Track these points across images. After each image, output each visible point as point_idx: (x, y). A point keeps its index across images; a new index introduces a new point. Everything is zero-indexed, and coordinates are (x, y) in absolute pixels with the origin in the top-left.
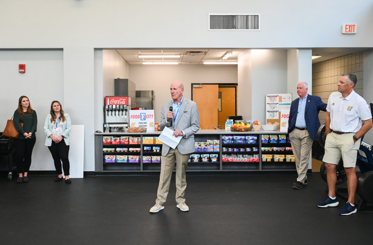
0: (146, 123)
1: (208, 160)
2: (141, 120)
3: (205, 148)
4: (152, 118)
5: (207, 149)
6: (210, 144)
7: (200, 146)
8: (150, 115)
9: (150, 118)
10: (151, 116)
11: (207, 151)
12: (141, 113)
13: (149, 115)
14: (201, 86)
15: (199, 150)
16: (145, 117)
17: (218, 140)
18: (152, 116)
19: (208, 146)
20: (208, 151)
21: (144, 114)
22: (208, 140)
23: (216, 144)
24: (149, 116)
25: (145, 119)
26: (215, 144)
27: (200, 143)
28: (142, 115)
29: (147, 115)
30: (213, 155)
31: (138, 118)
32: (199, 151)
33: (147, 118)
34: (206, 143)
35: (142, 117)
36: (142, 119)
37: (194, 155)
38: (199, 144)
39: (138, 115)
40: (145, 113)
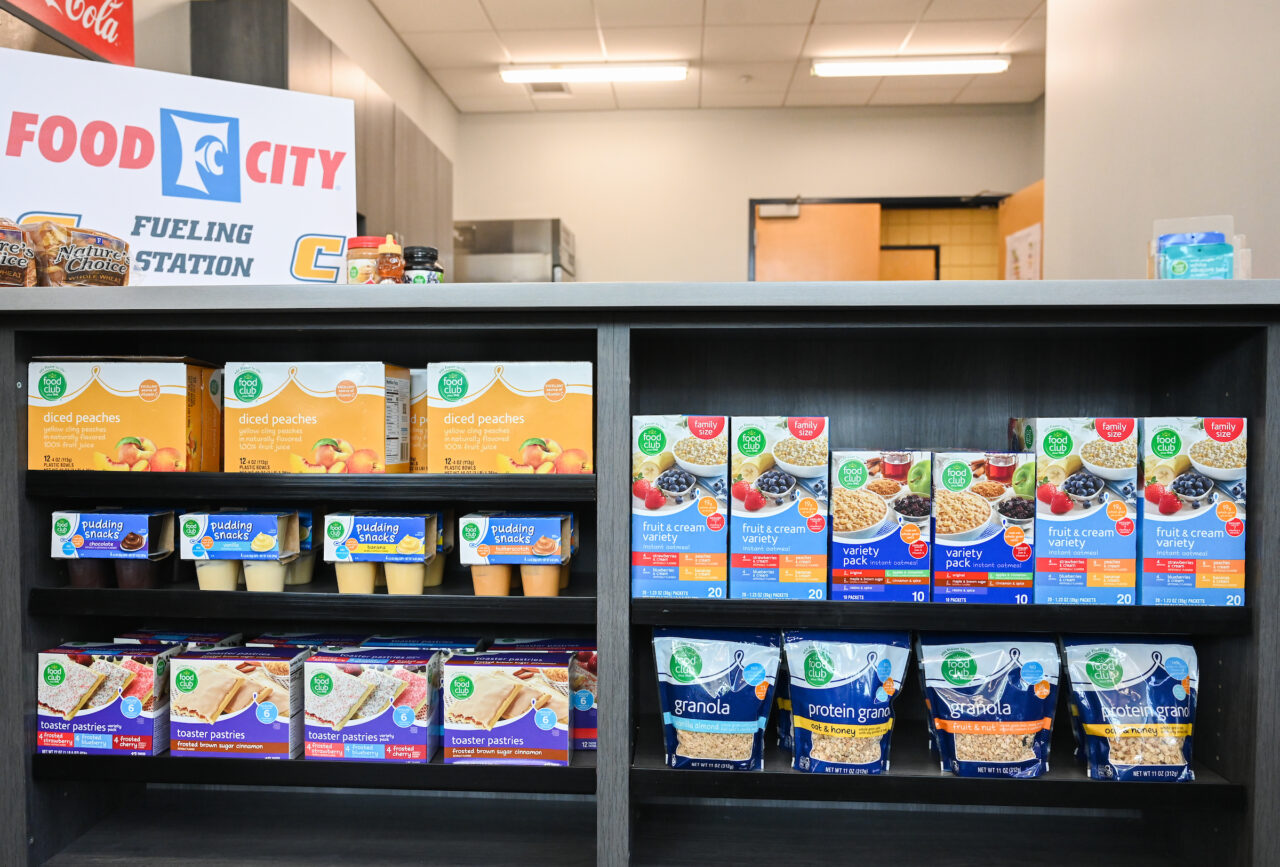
0: (243, 234)
1: (1039, 736)
2: (171, 188)
3: (996, 552)
4: (328, 183)
5: (1028, 567)
6: (1085, 484)
7: (914, 507)
8: (303, 154)
9: (299, 180)
10: (315, 168)
11: (1029, 590)
12: (166, 115)
13: (280, 151)
14: (794, 210)
15: (894, 575)
16: (228, 158)
17: (1225, 425)
18: (331, 163)
19: (1043, 512)
20: (1045, 596)
21: (221, 131)
22: (1043, 426)
23: (1194, 484)
24: (291, 162)
25: (224, 188)
26: (1167, 486)
27: (919, 458)
28: (189, 133)
29: (260, 147)
30: (1118, 653)
31: (127, 162)
32: (909, 588)
33: (258, 177)
34: (1022, 460)
35: (190, 157)
36: (189, 177)
37: (820, 647)
38: (900, 473)
39: (133, 133)
40: (234, 125)
